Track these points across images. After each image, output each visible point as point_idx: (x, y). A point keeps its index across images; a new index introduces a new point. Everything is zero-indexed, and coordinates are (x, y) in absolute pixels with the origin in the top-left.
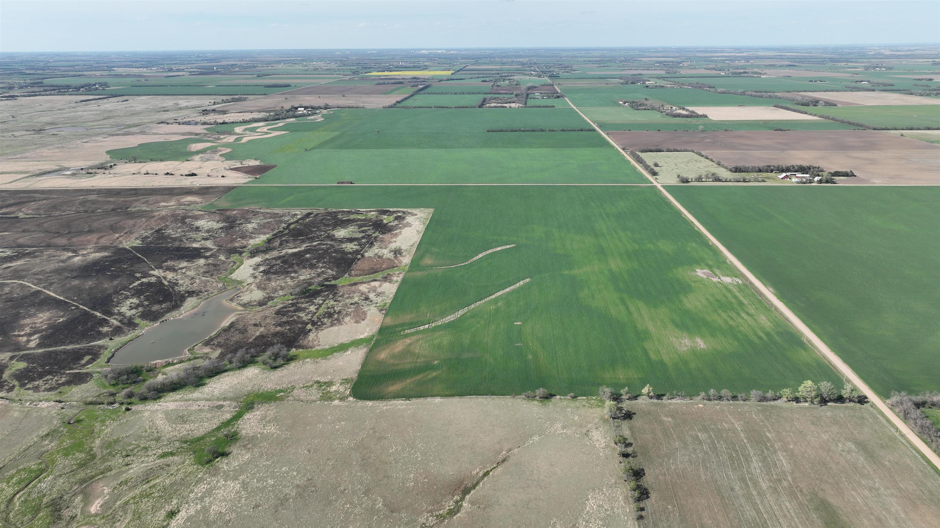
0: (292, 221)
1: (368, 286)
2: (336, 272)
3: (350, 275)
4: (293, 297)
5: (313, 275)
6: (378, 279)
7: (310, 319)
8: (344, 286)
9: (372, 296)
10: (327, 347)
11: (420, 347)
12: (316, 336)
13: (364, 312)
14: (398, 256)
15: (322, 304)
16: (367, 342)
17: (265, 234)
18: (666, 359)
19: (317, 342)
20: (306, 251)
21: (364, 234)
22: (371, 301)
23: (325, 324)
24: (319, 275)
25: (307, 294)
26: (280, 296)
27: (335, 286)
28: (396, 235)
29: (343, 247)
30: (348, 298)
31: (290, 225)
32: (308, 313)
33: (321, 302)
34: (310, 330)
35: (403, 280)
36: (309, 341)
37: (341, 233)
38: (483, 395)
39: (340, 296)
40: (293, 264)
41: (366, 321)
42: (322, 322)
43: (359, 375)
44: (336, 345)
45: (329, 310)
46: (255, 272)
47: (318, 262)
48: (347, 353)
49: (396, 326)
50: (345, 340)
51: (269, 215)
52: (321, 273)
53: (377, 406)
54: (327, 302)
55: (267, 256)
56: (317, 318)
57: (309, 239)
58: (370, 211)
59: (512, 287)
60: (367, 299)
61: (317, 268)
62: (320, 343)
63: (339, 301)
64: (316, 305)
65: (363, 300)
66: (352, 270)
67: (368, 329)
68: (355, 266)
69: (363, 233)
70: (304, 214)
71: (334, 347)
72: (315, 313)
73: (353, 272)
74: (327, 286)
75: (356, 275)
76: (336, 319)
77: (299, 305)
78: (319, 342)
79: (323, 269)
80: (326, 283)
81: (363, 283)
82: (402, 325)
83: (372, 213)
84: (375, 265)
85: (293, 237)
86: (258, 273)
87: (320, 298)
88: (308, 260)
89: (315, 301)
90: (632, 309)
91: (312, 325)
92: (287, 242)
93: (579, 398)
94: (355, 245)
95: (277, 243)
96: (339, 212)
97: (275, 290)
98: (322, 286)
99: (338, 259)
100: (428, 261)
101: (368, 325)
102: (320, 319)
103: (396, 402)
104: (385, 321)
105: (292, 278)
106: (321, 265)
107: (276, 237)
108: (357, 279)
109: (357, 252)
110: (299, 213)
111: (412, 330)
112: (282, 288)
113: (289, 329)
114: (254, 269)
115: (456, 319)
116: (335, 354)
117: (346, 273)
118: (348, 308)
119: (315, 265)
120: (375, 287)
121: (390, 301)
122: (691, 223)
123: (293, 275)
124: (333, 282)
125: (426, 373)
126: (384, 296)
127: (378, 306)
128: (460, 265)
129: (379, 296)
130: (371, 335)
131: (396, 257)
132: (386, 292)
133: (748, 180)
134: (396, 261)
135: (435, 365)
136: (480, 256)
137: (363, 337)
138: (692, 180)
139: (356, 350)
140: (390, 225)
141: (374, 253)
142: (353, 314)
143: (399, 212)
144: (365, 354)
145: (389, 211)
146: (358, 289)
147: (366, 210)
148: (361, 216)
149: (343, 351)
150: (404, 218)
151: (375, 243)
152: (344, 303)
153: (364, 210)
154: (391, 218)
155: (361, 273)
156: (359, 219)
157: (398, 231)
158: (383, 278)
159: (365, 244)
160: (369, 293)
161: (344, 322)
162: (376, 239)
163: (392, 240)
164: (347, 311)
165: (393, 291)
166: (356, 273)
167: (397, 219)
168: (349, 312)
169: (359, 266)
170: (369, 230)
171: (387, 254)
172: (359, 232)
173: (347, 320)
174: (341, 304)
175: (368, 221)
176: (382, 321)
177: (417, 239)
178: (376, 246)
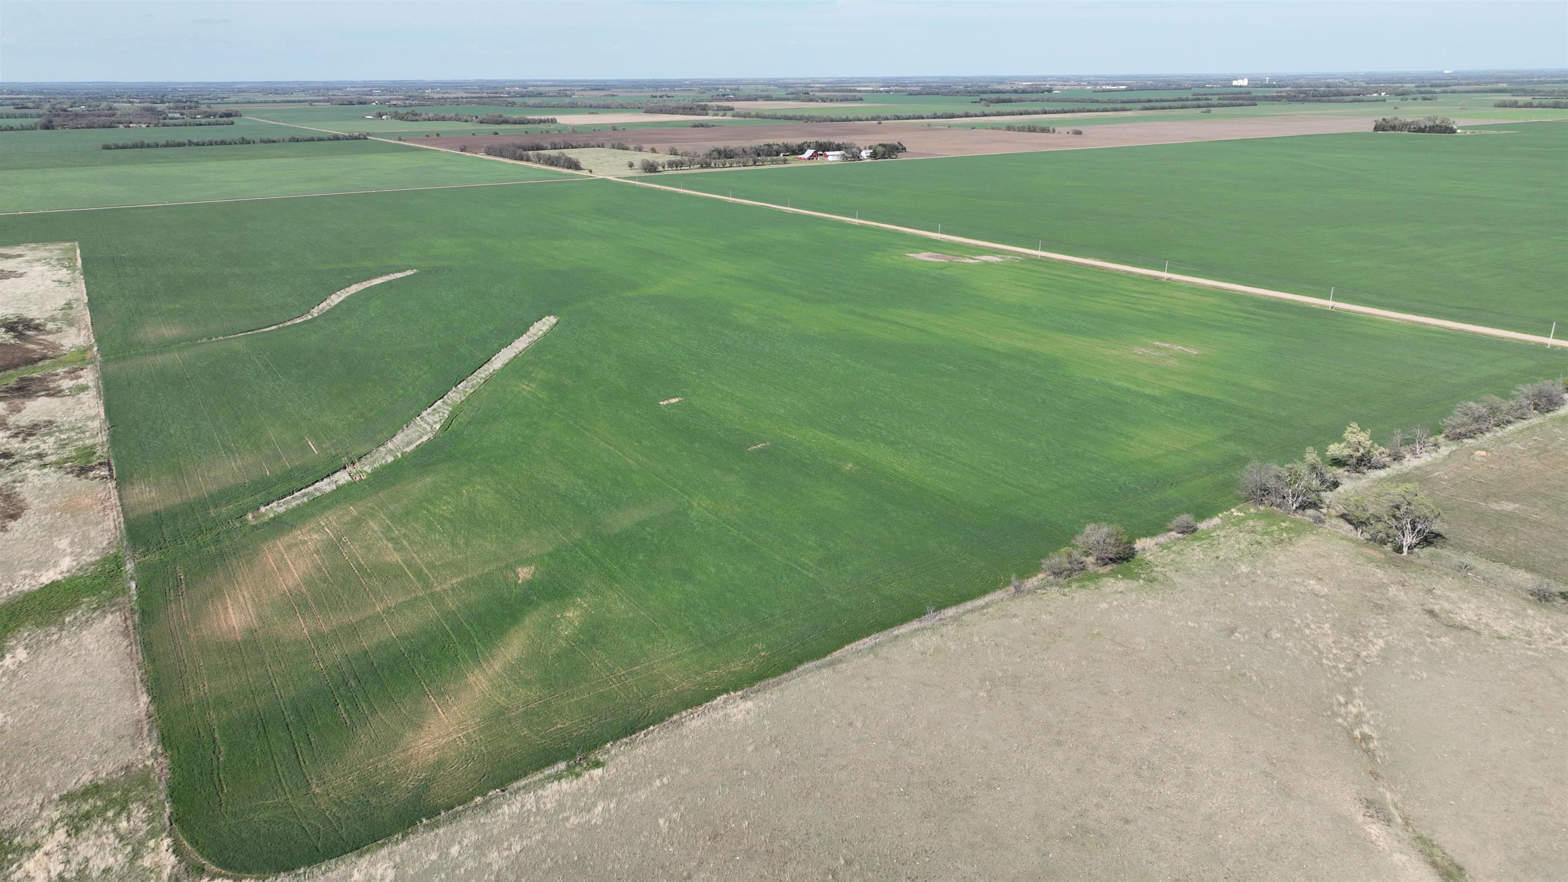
11: (392, 540)
14: (29, 333)
16: (92, 590)
22: (7, 456)
41: (30, 519)
43: (166, 740)
48: (9, 662)
49: (201, 504)
67: (62, 544)
101: (53, 530)
104: (131, 502)
111: (291, 502)
115: (438, 437)
121: (103, 439)
126: (61, 432)
127: (56, 463)
128: (289, 323)
129: (30, 435)
130: (93, 559)
131: (20, 336)
132: (58, 419)
133: (761, 163)
134: (30, 346)
135: (530, 583)
136: (336, 299)
137: (59, 577)
138: (664, 168)
139: (55, 637)
144: (125, 635)
158: (6, 392)
165: (92, 413)
176: (115, 501)
177: (78, 293)
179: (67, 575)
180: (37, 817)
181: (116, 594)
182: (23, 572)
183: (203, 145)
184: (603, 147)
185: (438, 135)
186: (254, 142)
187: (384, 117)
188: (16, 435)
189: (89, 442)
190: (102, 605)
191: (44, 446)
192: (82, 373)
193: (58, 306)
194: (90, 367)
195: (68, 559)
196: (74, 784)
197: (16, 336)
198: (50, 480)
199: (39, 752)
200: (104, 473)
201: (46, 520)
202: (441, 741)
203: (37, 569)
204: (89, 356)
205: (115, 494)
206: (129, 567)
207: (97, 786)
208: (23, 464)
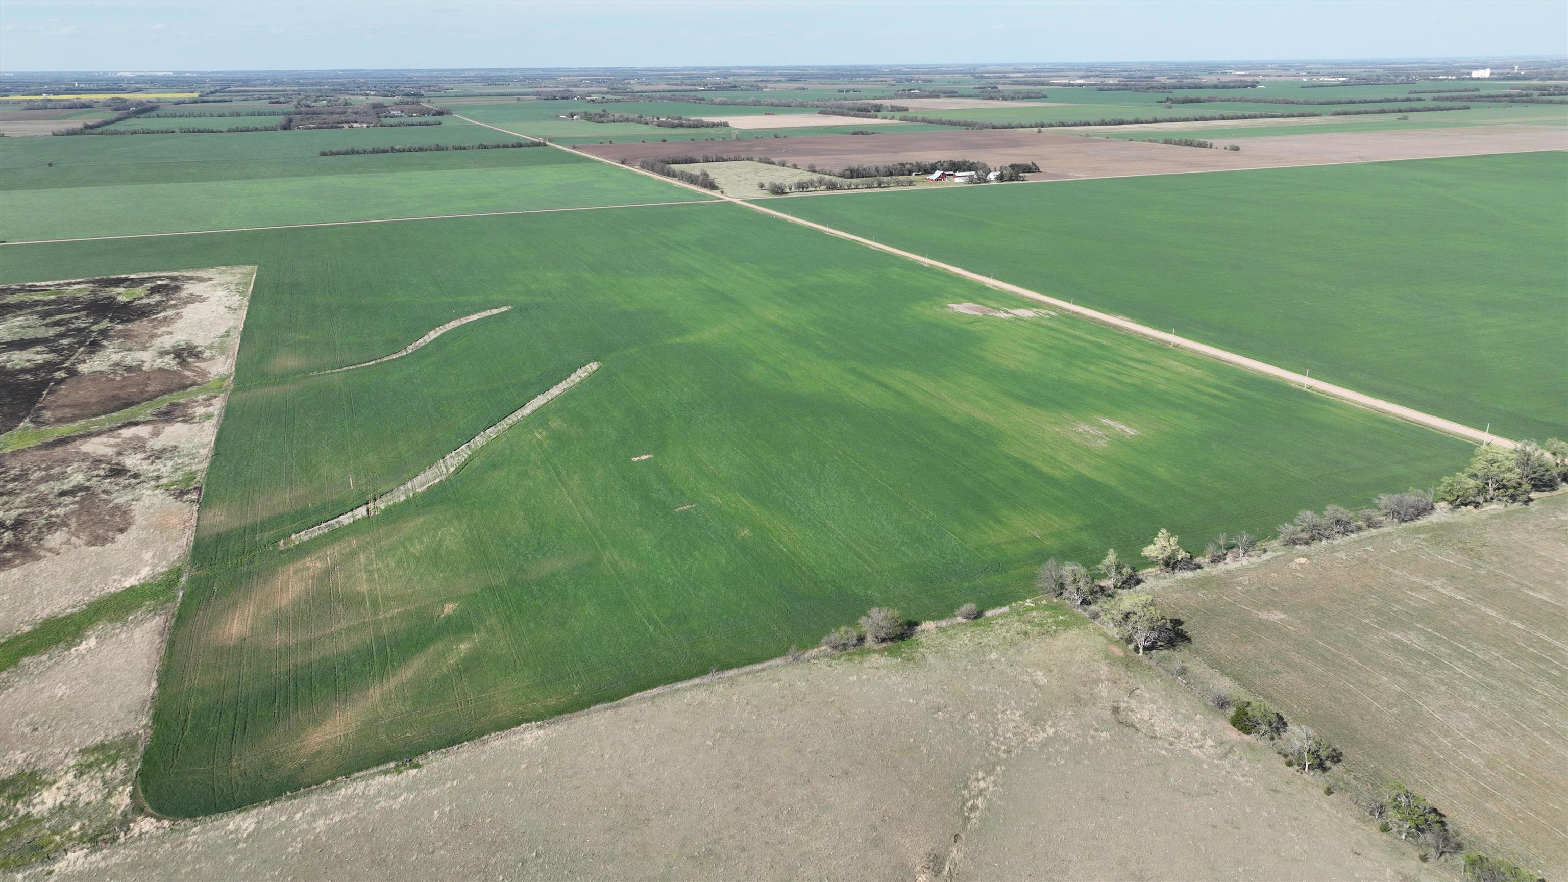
1: (112, 441)
3: (37, 422)
6: (141, 418)
8: (24, 451)
9: (132, 461)
11: (369, 573)
13: (117, 507)
14: (189, 360)
16: (154, 595)
21: (63, 329)
22: (136, 476)
28: (168, 320)
30: (43, 480)
35: (230, 412)
39: (14, 480)
41: (132, 533)
43: (157, 717)
44: (27, 629)
48: (83, 647)
49: (251, 529)
50: (61, 604)
53: (281, 826)
58: (70, 284)
59: (563, 386)
60: (118, 471)
65: (106, 477)
66: (44, 408)
67: (148, 555)
68: (51, 398)
69: (60, 325)
73: (48, 414)
75: (59, 421)
76: (8, 546)
81: (91, 435)
82: (278, 520)
83: (76, 287)
84: (121, 389)
90: (898, 386)
93: (989, 614)
94: (38, 353)
100: (290, 360)
101: (144, 544)
103: (361, 786)
104: (204, 522)
108: (64, 430)
109: (51, 367)
111: (316, 532)
115: (448, 480)
116: (25, 660)
117: (21, 419)
118: (53, 507)
120: (139, 439)
121: (206, 465)
125: (432, 651)
126: (179, 457)
127: (166, 485)
128: (386, 359)
129: (158, 458)
130: (164, 570)
131: (183, 363)
132: (182, 445)
133: (886, 185)
134: (187, 373)
135: (449, 618)
136: (433, 335)
137: (137, 583)
138: (790, 189)
139: (117, 631)
140: (140, 304)
141: (109, 363)
142: (74, 520)
143: (159, 278)
144: (161, 634)
145: (126, 279)
146: (77, 453)
147: (57, 282)
148: (44, 295)
149: (62, 645)
150: (177, 289)
151: (105, 343)
152: (33, 495)
153: (50, 283)
154: (140, 291)
155: (77, 412)
156: (36, 301)
157: (170, 313)
158: (157, 415)
159: (72, 349)
160: (121, 458)
161: (45, 549)
162: (104, 333)
163: (159, 332)
164: (51, 516)
165: (206, 441)
166: (59, 414)
167: (159, 292)
168: (57, 516)
169: (66, 396)
170: (77, 318)
171: (155, 361)
172: (46, 325)
173: (58, 542)
174: (19, 500)
175: (67, 302)
176: (194, 522)
177: (238, 321)
178: (111, 346)
179: (142, 581)
180: (61, 762)
181: (168, 601)
182: (115, 577)
183: (404, 151)
184: (752, 160)
185: (611, 142)
186: (447, 149)
187: (575, 117)
188: (147, 458)
189: (194, 468)
190: (155, 609)
191: (163, 469)
192: (214, 401)
193: (220, 334)
194: (222, 395)
195: (148, 568)
196: (90, 742)
197: (179, 363)
198: (156, 501)
199: (78, 717)
200: (194, 496)
201: (143, 534)
202: (328, 737)
203: (124, 575)
204: (226, 383)
205: (196, 514)
206: (184, 579)
207: (103, 746)
208: (145, 484)
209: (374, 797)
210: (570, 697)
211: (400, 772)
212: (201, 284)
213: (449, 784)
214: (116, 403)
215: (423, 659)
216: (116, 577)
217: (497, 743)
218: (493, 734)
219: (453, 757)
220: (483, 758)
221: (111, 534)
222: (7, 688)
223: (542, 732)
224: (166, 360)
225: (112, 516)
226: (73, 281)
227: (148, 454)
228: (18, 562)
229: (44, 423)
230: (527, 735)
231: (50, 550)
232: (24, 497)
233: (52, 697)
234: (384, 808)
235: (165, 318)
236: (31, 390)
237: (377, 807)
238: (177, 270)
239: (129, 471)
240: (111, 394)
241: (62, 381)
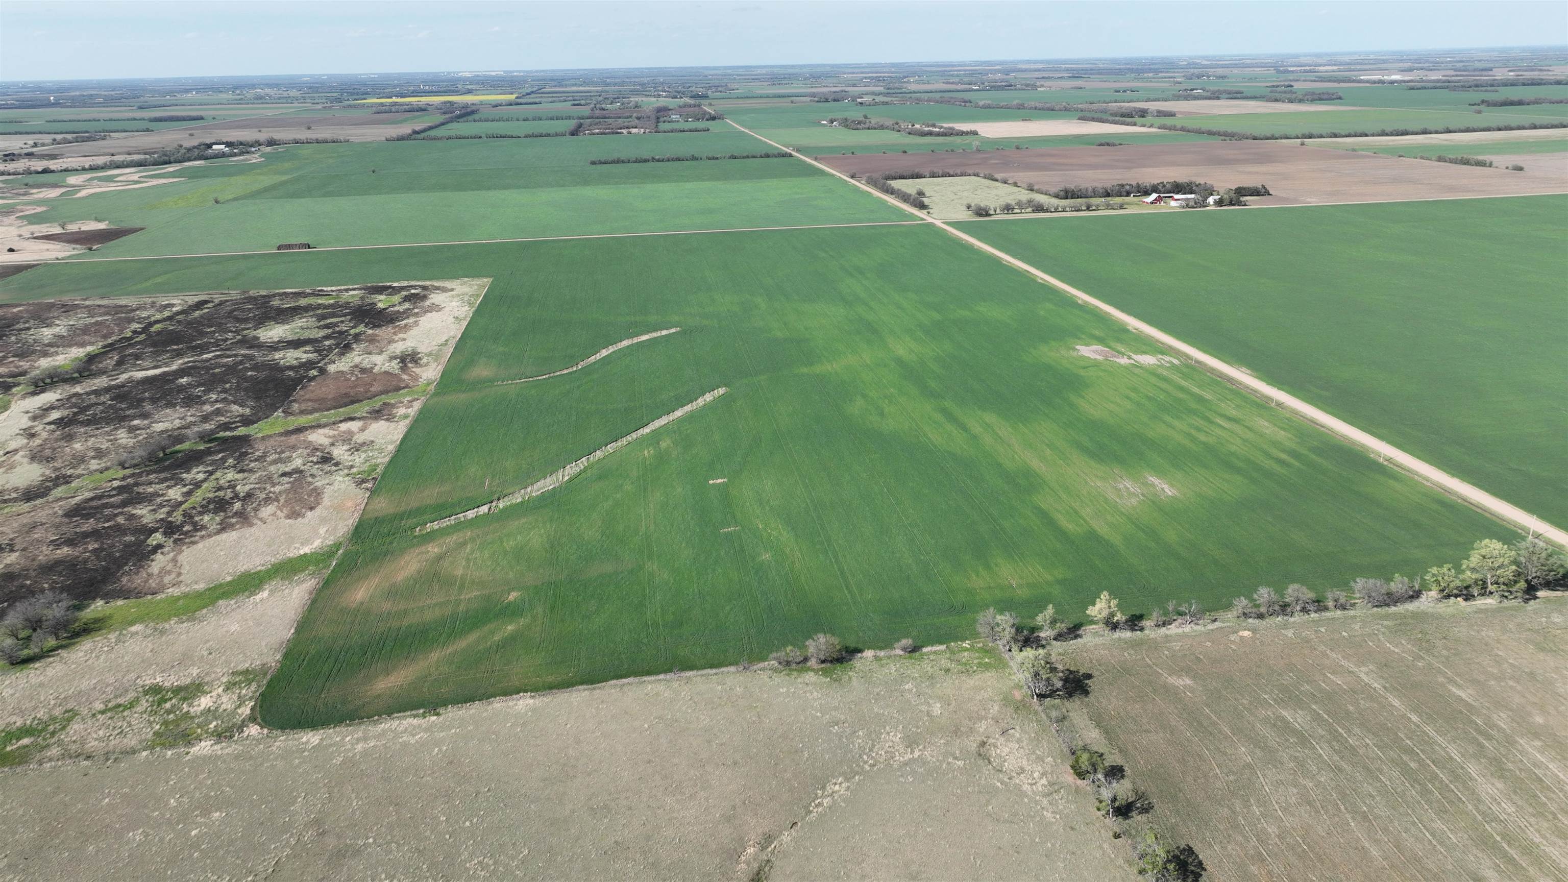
0: (158, 317)
1: (332, 433)
2: (252, 408)
3: (287, 413)
4: (128, 472)
5: (189, 419)
6: (357, 415)
7: (162, 520)
8: (271, 436)
9: (339, 452)
10: (201, 586)
11: (468, 560)
12: (174, 560)
13: (315, 489)
14: (410, 365)
15: (205, 480)
16: (317, 563)
17: (82, 345)
18: (1102, 529)
19: (173, 576)
20: (182, 372)
21: (330, 331)
22: (337, 464)
23: (203, 527)
24: (205, 418)
25: (167, 463)
26: (91, 473)
27: (245, 440)
28: (406, 328)
29: (276, 357)
30: (275, 462)
31: (151, 324)
32: (161, 506)
33: (201, 476)
34: (159, 546)
35: (421, 412)
36: (150, 575)
37: (274, 332)
38: (658, 673)
39: (256, 460)
40: (143, 400)
41: (318, 511)
42: (195, 524)
43: (287, 655)
44: (229, 578)
45: (221, 494)
46: (36, 423)
47: (206, 392)
48: (259, 597)
49: (401, 516)
50: (256, 562)
51: (103, 310)
52: (212, 413)
53: (335, 744)
54: (218, 474)
55: (78, 389)
56: (184, 516)
57: (194, 348)
58: (347, 290)
59: (688, 408)
60: (326, 459)
61: (204, 403)
62: (181, 578)
63: (251, 471)
64: (185, 486)
65: (317, 463)
66: (295, 401)
67: (322, 531)
68: (302, 393)
69: (329, 328)
70: (190, 303)
71: (221, 585)
72: (181, 503)
73: (295, 407)
74: (225, 440)
75: (302, 412)
76: (236, 513)
77: (141, 489)
78: (179, 574)
79: (218, 405)
80: (222, 434)
81: (319, 426)
82: (419, 512)
83: (351, 293)
84: (352, 388)
85: (154, 347)
86: (41, 427)
87: (201, 468)
88: (181, 389)
89: (184, 476)
90: (977, 429)
91: (165, 534)
92: (137, 357)
93: (925, 650)
94: (305, 352)
95: (110, 363)
96: (274, 296)
97: (81, 459)
98: (210, 441)
99: (260, 382)
100: (482, 371)
101: (323, 520)
102: (191, 517)
103: (397, 722)
104: (370, 507)
105: (132, 430)
106: (214, 397)
107: (110, 351)
108: (303, 420)
109: (310, 365)
110: (178, 302)
111: (446, 523)
112: (100, 454)
113: (95, 550)
114: (34, 418)
115: (560, 487)
116: (221, 602)
117: (276, 410)
118: (274, 485)
119: (200, 397)
120: (350, 433)
121: (387, 459)
122: (1026, 273)
123: (136, 422)
124: (242, 431)
125: (486, 629)
126: (372, 450)
127: (355, 474)
128: (560, 373)
129: (357, 450)
130: (330, 543)
131: (404, 368)
132: (377, 441)
134: (405, 377)
135: (510, 603)
136: (604, 353)
137: (309, 552)
138: (996, 211)
139: (284, 587)
140: (392, 311)
141: (351, 365)
142: (284, 496)
143: (414, 287)
144: (311, 593)
145: (390, 287)
146: (304, 441)
147: (339, 288)
148: (326, 300)
149: (247, 593)
150: (425, 297)
151: (354, 346)
152: (264, 473)
153: (334, 288)
154: (396, 299)
155: (316, 406)
156: (320, 304)
157: (411, 320)
158: (370, 413)
159: (330, 349)
160: (332, 448)
161: (258, 519)
162: (357, 337)
163: (396, 338)
164: (270, 492)
165: (395, 438)
166: (303, 407)
167: (410, 300)
168: (274, 493)
169: (313, 392)
170: (342, 322)
171: (384, 365)
172: (318, 328)
173: (268, 514)
174: (254, 477)
175: (341, 306)
176: (363, 506)
177: (456, 331)
178: (358, 350)
179: (313, 551)
180: (218, 679)
181: (324, 568)
187: (834, 123)
188: (350, 450)
189: (379, 461)
190: (314, 573)
191: (357, 460)
192: (415, 403)
193: (440, 342)
194: (423, 398)
195: (320, 540)
196: (241, 667)
197: (401, 368)
198: (343, 486)
199: (238, 648)
200: (369, 485)
201: (325, 513)
202: (390, 685)
203: (302, 544)
204: (429, 388)
205: (366, 500)
206: (341, 552)
207: (247, 670)
208: (340, 472)
209: (401, 733)
210: (565, 677)
211: (425, 717)
212: (444, 294)
213: (453, 731)
214: (346, 400)
215: (478, 634)
216: (297, 545)
217: (498, 705)
218: (498, 698)
219: (464, 711)
220: (485, 714)
221: (304, 510)
222: (203, 622)
223: (532, 701)
224: (393, 364)
225: (309, 496)
226: (351, 287)
227: (352, 446)
228: (238, 526)
229: (291, 414)
230: (521, 702)
231: (261, 519)
232: (257, 475)
233: (227, 632)
234: (405, 742)
235: (406, 325)
236: (290, 386)
237: (400, 740)
238: (430, 279)
239: (334, 459)
240: (344, 392)
241: (315, 377)
